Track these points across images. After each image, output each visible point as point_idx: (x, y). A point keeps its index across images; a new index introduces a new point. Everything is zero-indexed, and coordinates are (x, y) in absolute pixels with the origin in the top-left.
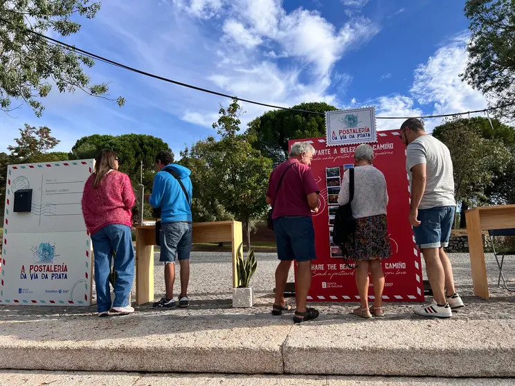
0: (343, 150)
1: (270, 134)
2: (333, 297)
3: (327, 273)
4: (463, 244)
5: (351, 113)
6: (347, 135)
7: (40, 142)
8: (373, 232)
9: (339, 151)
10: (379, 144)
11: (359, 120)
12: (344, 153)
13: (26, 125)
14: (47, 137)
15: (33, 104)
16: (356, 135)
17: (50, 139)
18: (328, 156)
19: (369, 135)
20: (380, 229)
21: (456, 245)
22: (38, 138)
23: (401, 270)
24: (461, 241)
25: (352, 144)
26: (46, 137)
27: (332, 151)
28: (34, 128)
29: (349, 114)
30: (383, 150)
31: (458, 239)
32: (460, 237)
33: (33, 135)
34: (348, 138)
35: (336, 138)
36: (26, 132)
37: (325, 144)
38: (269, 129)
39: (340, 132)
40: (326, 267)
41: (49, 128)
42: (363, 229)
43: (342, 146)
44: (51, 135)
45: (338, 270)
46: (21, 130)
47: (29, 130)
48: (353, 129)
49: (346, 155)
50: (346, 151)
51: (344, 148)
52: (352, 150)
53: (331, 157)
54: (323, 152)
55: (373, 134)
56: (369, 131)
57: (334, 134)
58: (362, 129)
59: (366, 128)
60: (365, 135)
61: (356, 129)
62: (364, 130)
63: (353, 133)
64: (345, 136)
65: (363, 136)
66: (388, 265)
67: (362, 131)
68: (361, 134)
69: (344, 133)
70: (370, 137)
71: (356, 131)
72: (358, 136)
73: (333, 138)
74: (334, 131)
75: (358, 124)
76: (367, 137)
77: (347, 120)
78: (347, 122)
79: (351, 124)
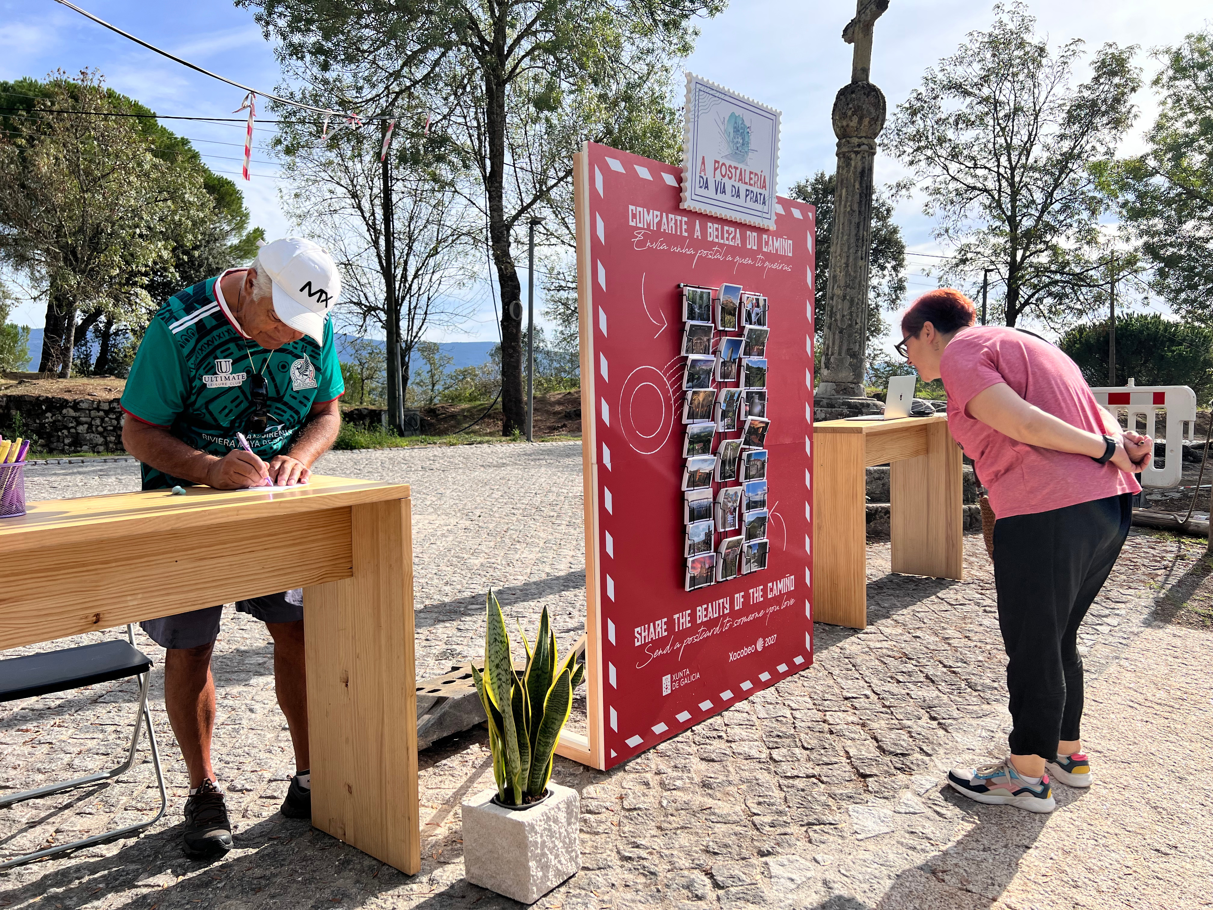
0: (711, 231)
2: (683, 716)
3: (673, 644)
6: (728, 185)
9: (704, 231)
10: (773, 234)
12: (714, 244)
18: (681, 241)
19: (764, 202)
21: (98, 422)
27: (690, 229)
31: (106, 407)
35: (707, 186)
37: (678, 194)
39: (715, 164)
40: (670, 625)
43: (713, 219)
45: (694, 627)
48: (740, 166)
49: (717, 251)
50: (717, 237)
51: (716, 226)
52: (728, 239)
53: (689, 247)
54: (672, 224)
55: (770, 200)
56: (765, 187)
57: (704, 166)
58: (755, 174)
59: (761, 176)
60: (759, 196)
61: (745, 171)
62: (758, 179)
63: (739, 181)
64: (724, 184)
65: (754, 199)
66: (771, 586)
67: (755, 184)
68: (751, 192)
69: (723, 173)
70: (766, 209)
71: (745, 178)
72: (746, 196)
73: (702, 180)
74: (703, 158)
75: (750, 154)
76: (761, 207)
77: (732, 131)
78: (731, 140)
79: (737, 148)
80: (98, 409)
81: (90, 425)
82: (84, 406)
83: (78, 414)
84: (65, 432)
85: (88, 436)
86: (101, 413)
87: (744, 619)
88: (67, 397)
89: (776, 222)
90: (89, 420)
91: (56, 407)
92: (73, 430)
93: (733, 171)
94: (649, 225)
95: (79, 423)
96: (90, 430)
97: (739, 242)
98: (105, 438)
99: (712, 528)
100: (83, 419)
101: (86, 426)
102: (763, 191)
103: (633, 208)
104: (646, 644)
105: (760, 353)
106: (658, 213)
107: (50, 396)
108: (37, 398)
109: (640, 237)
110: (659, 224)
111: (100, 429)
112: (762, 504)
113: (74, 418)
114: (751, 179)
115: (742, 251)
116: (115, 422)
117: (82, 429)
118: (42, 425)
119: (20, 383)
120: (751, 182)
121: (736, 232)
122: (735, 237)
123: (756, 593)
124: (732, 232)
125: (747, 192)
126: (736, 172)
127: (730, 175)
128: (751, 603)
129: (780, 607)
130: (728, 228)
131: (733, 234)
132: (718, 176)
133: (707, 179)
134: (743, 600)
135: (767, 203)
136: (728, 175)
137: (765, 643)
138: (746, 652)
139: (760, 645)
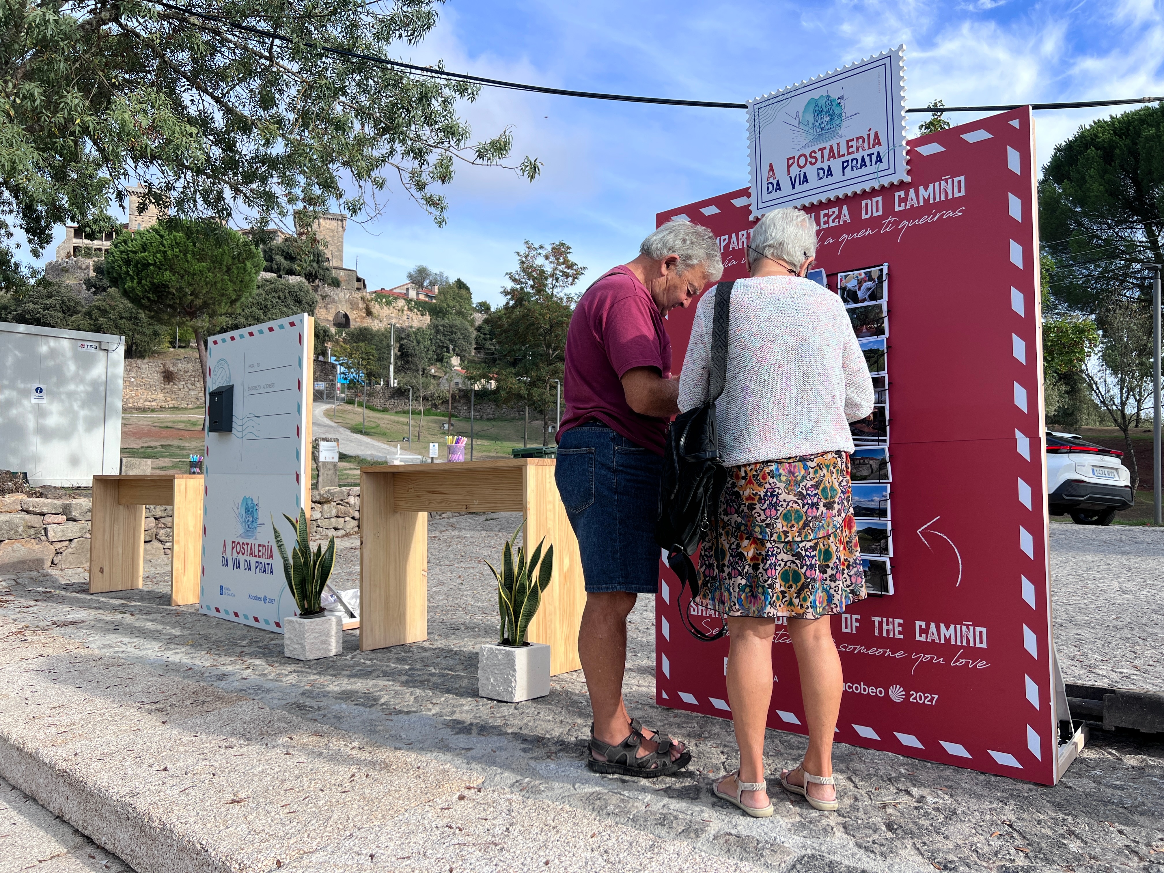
1: (1095, 186)
5: (823, 92)
6: (811, 171)
7: (552, 275)
8: (786, 517)
11: (848, 108)
13: (527, 242)
14: (566, 261)
15: (430, 201)
16: (836, 165)
17: (570, 267)
19: (879, 160)
20: (815, 505)
22: (548, 268)
23: (971, 652)
25: (823, 198)
26: (563, 263)
28: (541, 247)
29: (816, 94)
30: (928, 207)
33: (540, 261)
34: (813, 182)
35: (778, 188)
36: (526, 257)
38: (1092, 172)
39: (789, 161)
41: (568, 244)
42: (751, 507)
44: (571, 258)
46: (518, 253)
47: (533, 253)
54: (744, 238)
55: (891, 152)
56: (879, 144)
57: (773, 171)
58: (858, 139)
59: (869, 135)
60: (867, 159)
61: (838, 144)
62: (864, 141)
63: (828, 160)
64: (805, 173)
65: (859, 165)
66: (924, 627)
67: (858, 149)
68: (852, 160)
69: (802, 164)
70: (884, 165)
71: (839, 152)
72: (844, 168)
73: (770, 186)
74: (771, 165)
75: (845, 124)
76: (873, 168)
77: (811, 118)
78: (811, 126)
79: (822, 129)
93: (818, 154)
97: (848, 217)
102: (876, 150)
104: (703, 617)
105: (877, 332)
106: (727, 237)
110: (727, 246)
112: (883, 513)
114: (849, 147)
115: (857, 223)
120: (851, 150)
121: (840, 211)
122: (838, 217)
123: (888, 624)
124: (834, 212)
125: (846, 164)
126: (822, 153)
127: (813, 161)
128: (877, 634)
129: (948, 660)
130: (826, 211)
131: (837, 213)
132: (795, 170)
133: (778, 181)
134: (858, 624)
135: (885, 160)
136: (810, 162)
137: (908, 696)
138: (865, 690)
139: (896, 694)
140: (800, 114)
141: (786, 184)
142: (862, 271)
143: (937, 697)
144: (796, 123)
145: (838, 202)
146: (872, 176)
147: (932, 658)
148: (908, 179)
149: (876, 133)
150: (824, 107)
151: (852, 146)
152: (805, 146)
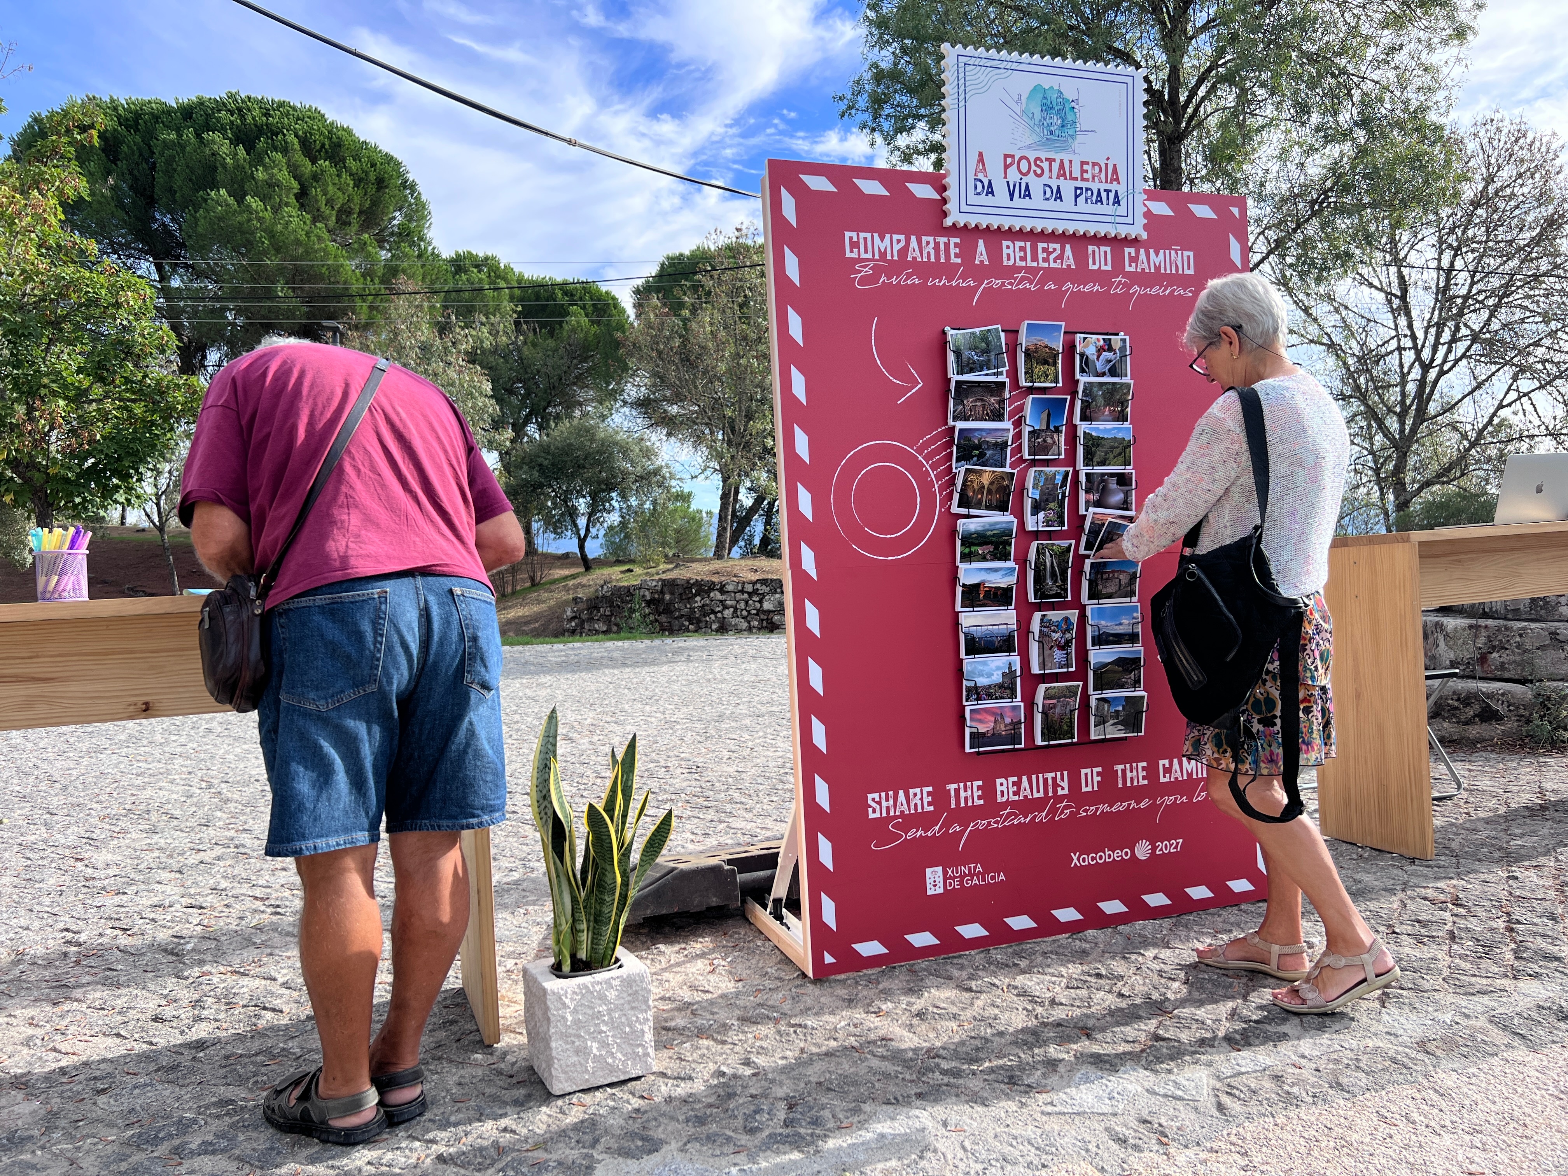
0: (1011, 251)
2: (972, 931)
3: (947, 825)
4: (760, 602)
5: (1053, 81)
6: (1036, 185)
9: (995, 253)
10: (1147, 245)
11: (1084, 120)
12: (1015, 269)
16: (1067, 188)
18: (948, 270)
19: (1117, 201)
21: (742, 605)
24: (755, 592)
25: (1048, 227)
27: (967, 252)
29: (1044, 80)
30: (1159, 277)
31: (749, 588)
32: (754, 583)
34: (1037, 200)
35: (990, 191)
37: (939, 208)
39: (1008, 161)
40: (940, 798)
43: (1013, 234)
45: (991, 807)
48: (1058, 157)
49: (1023, 279)
50: (1023, 259)
51: (1019, 244)
52: (1046, 260)
53: (964, 277)
54: (930, 248)
55: (1130, 197)
56: (1117, 180)
57: (983, 165)
58: (1094, 164)
59: (1106, 165)
60: (1104, 195)
61: (1071, 161)
62: (1100, 171)
63: (1058, 178)
64: (1027, 184)
65: (1094, 199)
66: (1167, 766)
67: (1093, 178)
68: (1087, 189)
69: (1024, 170)
70: (1122, 210)
71: (1071, 172)
72: (1076, 197)
73: (979, 185)
74: (981, 154)
75: (1080, 138)
76: (1110, 209)
77: (1037, 111)
78: (1037, 122)
79: (1051, 133)
80: (742, 591)
81: (736, 609)
82: (730, 588)
83: (724, 597)
84: (712, 616)
85: (734, 621)
86: (746, 596)
87: (1106, 808)
88: (715, 579)
89: (1146, 227)
90: (733, 603)
91: (704, 591)
92: (719, 615)
93: (1045, 165)
94: (883, 255)
95: (726, 607)
96: (735, 614)
97: (1071, 261)
98: (749, 622)
99: (1017, 667)
100: (729, 603)
101: (732, 610)
102: (1114, 187)
103: (854, 235)
104: (889, 819)
105: (1121, 417)
106: (902, 237)
107: (699, 578)
108: (688, 582)
109: (867, 271)
110: (903, 252)
111: (745, 613)
112: (1132, 638)
113: (721, 601)
114: (1083, 171)
115: (1081, 273)
116: (758, 605)
117: (728, 613)
118: (692, 609)
119: (676, 567)
120: (1085, 175)
121: (1063, 249)
122: (1061, 257)
123: (1131, 771)
124: (1055, 250)
125: (1079, 192)
126: (1050, 165)
127: (1039, 171)
128: (1120, 786)
129: (1190, 798)
130: (1045, 245)
131: (1058, 252)
132: (1013, 175)
133: (990, 181)
134: (1099, 779)
135: (1123, 202)
136: (1035, 171)
137: (1154, 848)
138: (1110, 856)
139: (1142, 851)
140: (1024, 98)
141: (1001, 189)
142: (1100, 337)
143: (1181, 841)
144: (1018, 109)
145: (1062, 238)
146: (1109, 219)
147: (1176, 799)
148: (1144, 236)
149: (1115, 166)
150: (1054, 103)
151: (1086, 171)
152: (1028, 147)
